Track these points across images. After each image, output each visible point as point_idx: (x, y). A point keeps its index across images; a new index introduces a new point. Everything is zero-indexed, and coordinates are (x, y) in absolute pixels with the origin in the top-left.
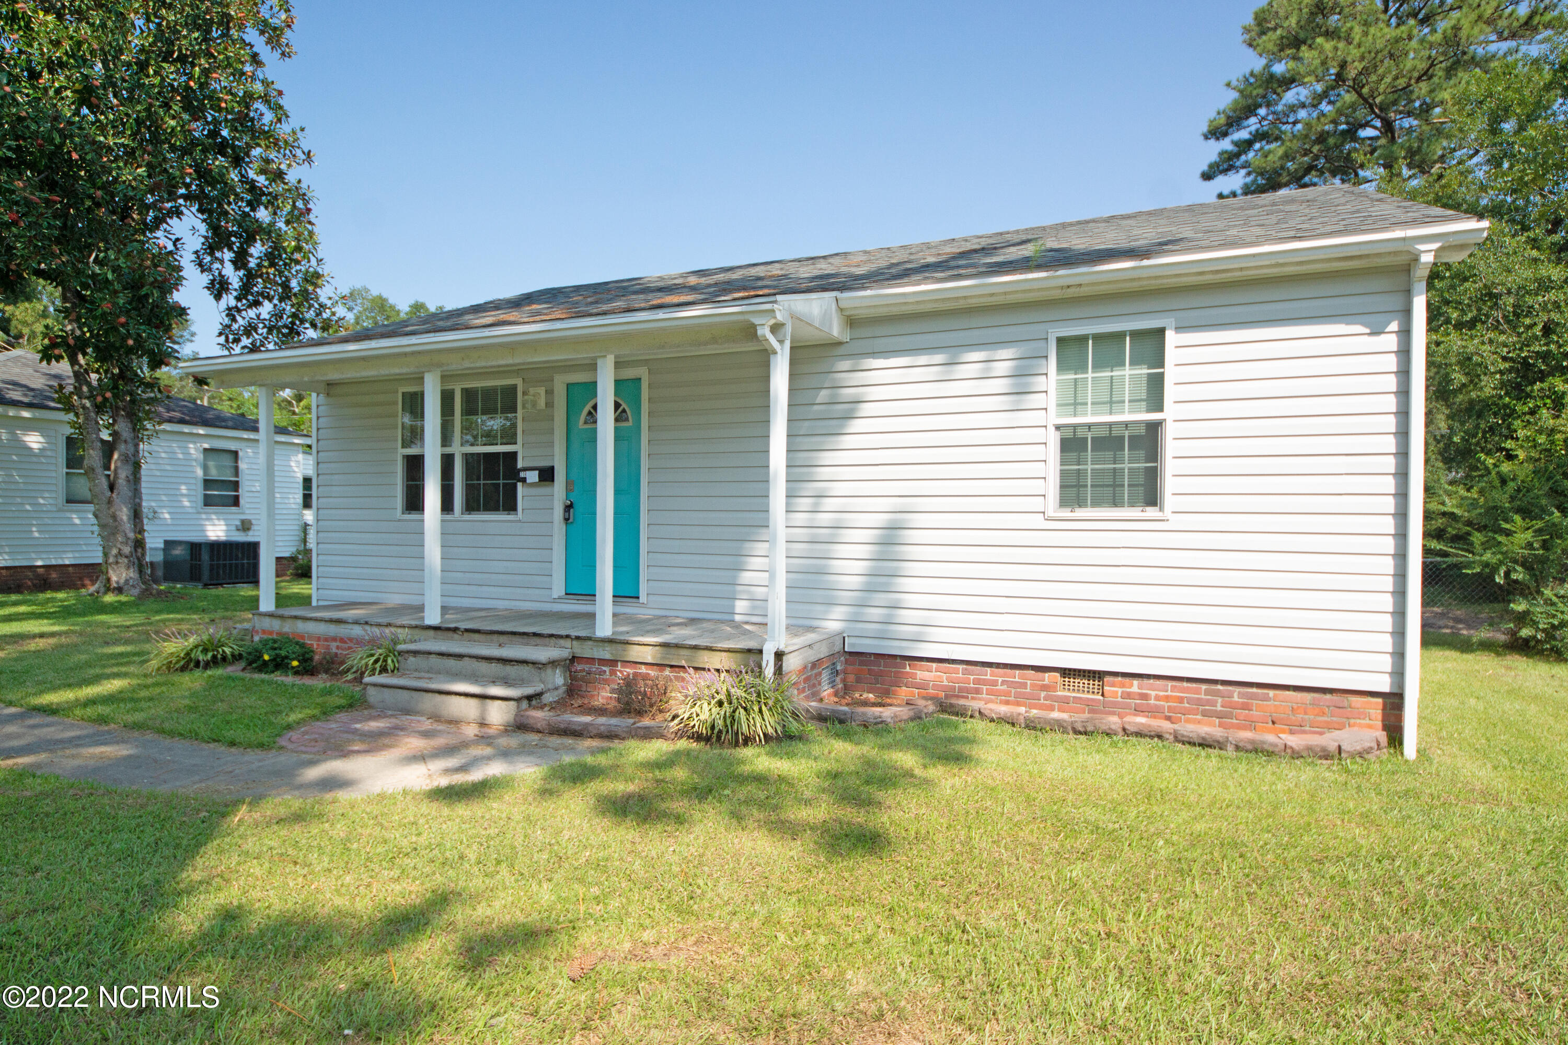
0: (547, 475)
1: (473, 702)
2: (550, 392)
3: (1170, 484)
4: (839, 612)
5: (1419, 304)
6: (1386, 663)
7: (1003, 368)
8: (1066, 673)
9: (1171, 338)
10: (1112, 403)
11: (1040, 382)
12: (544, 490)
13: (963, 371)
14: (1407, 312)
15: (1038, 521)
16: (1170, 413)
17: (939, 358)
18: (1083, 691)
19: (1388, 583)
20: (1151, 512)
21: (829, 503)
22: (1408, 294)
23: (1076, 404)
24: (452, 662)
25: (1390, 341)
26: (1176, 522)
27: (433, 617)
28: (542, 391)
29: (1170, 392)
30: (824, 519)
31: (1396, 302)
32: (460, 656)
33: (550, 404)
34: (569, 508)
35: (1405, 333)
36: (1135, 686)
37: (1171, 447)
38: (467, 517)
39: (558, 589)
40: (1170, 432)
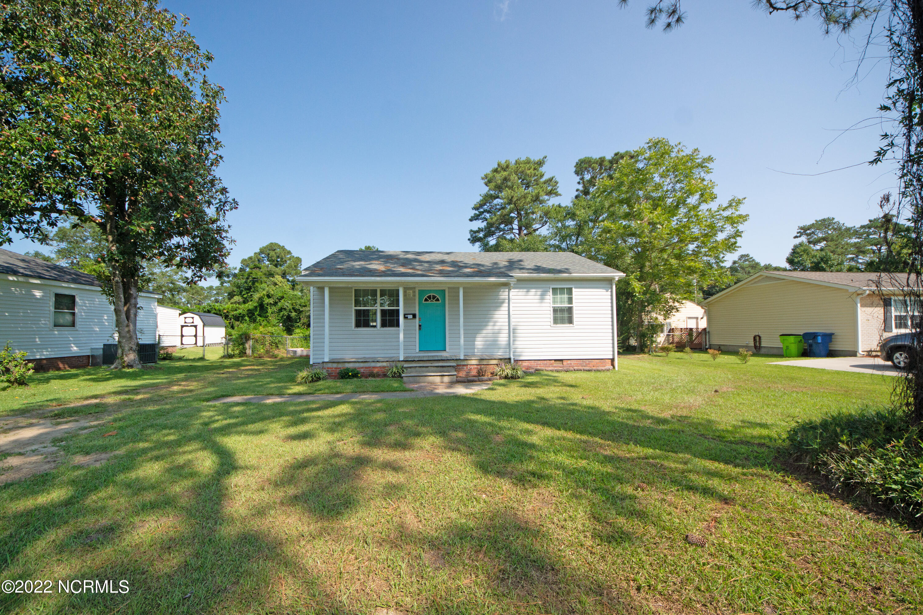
0: (414, 316)
1: (439, 377)
2: (414, 292)
3: (575, 319)
4: (501, 350)
5: (614, 287)
6: (611, 353)
7: (539, 293)
8: (555, 360)
9: (574, 290)
10: (561, 302)
11: (548, 297)
12: (414, 320)
13: (530, 293)
14: (612, 288)
15: (549, 327)
16: (574, 305)
17: (525, 290)
18: (559, 364)
19: (611, 338)
20: (571, 325)
21: (498, 324)
22: (612, 285)
23: (554, 302)
24: (424, 369)
25: (609, 293)
26: (576, 327)
27: (402, 359)
28: (411, 291)
29: (574, 301)
30: (496, 328)
31: (610, 286)
32: (427, 367)
33: (414, 296)
34: (420, 326)
35: (612, 292)
36: (569, 362)
37: (575, 312)
38: (382, 329)
39: (417, 350)
40: (574, 309)
